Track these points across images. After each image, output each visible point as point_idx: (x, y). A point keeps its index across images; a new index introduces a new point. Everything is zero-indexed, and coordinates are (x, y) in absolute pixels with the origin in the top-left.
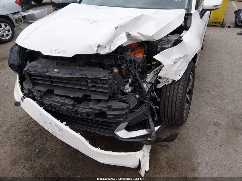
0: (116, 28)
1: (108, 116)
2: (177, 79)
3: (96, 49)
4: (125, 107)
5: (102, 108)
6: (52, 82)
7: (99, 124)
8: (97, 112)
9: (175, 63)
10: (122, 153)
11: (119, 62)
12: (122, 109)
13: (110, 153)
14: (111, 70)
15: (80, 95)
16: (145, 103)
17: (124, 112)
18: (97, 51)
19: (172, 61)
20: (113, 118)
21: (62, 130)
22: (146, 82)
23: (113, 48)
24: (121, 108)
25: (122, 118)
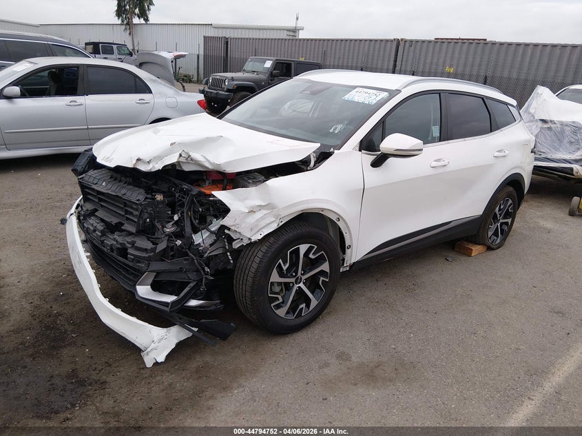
0: (172, 144)
1: (129, 256)
2: (254, 239)
3: (134, 162)
4: (149, 248)
5: (126, 243)
6: (100, 200)
7: (117, 264)
8: (119, 246)
9: (252, 212)
10: (134, 319)
11: (173, 189)
12: (146, 250)
13: (118, 311)
14: (152, 196)
15: (114, 220)
16: (188, 255)
17: (147, 255)
18: (135, 164)
19: (247, 207)
20: (133, 259)
21: (80, 262)
22: (209, 230)
23: (158, 166)
24: (145, 247)
25: (143, 262)
